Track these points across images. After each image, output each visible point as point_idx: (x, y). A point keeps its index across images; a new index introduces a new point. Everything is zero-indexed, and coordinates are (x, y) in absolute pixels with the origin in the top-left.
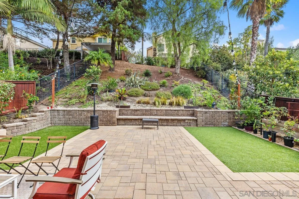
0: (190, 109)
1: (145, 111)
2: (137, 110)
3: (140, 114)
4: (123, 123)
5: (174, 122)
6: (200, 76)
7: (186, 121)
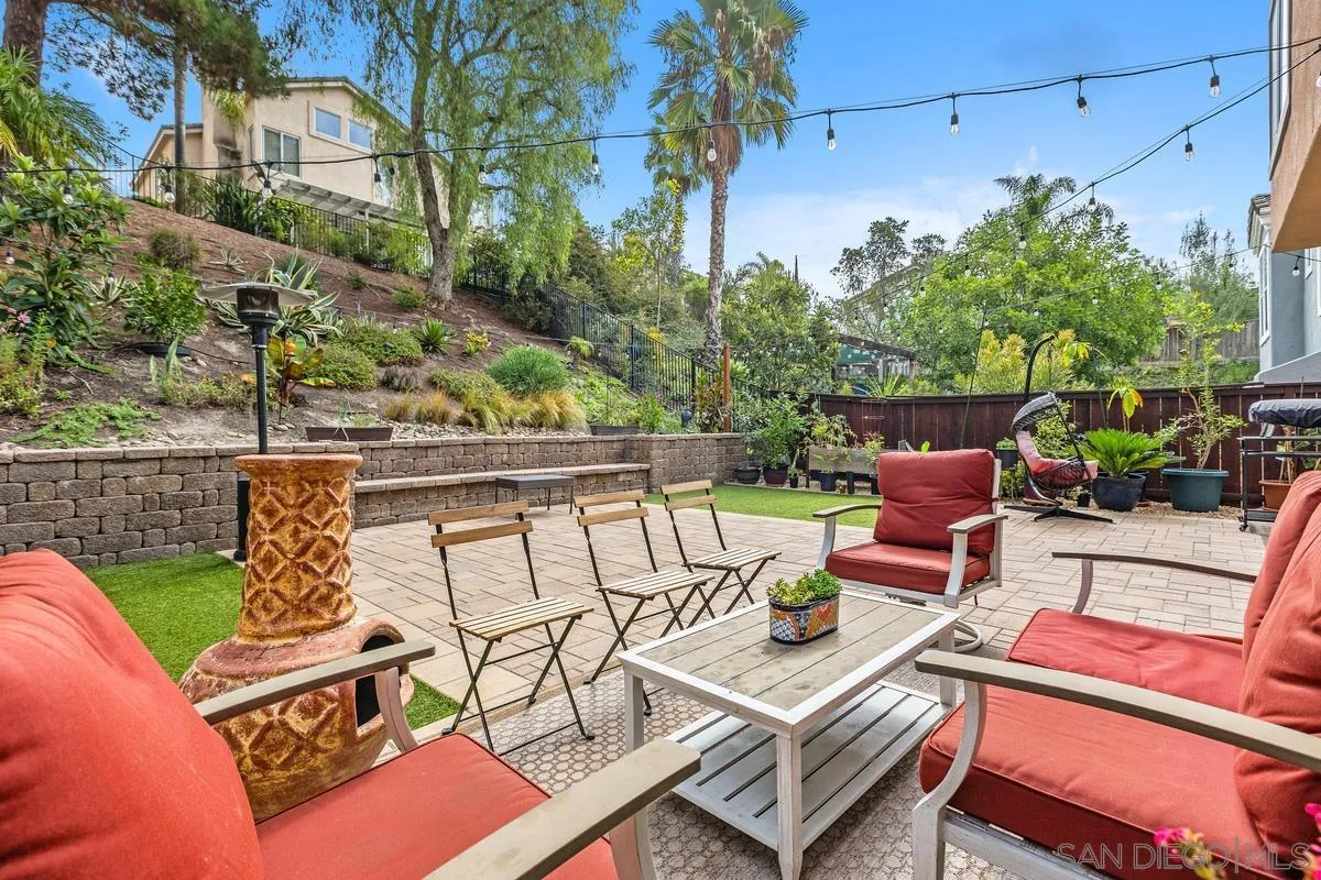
0: (615, 437)
1: (462, 449)
2: (427, 448)
3: (441, 465)
4: (385, 513)
5: (585, 484)
6: (532, 321)
7: (621, 478)
